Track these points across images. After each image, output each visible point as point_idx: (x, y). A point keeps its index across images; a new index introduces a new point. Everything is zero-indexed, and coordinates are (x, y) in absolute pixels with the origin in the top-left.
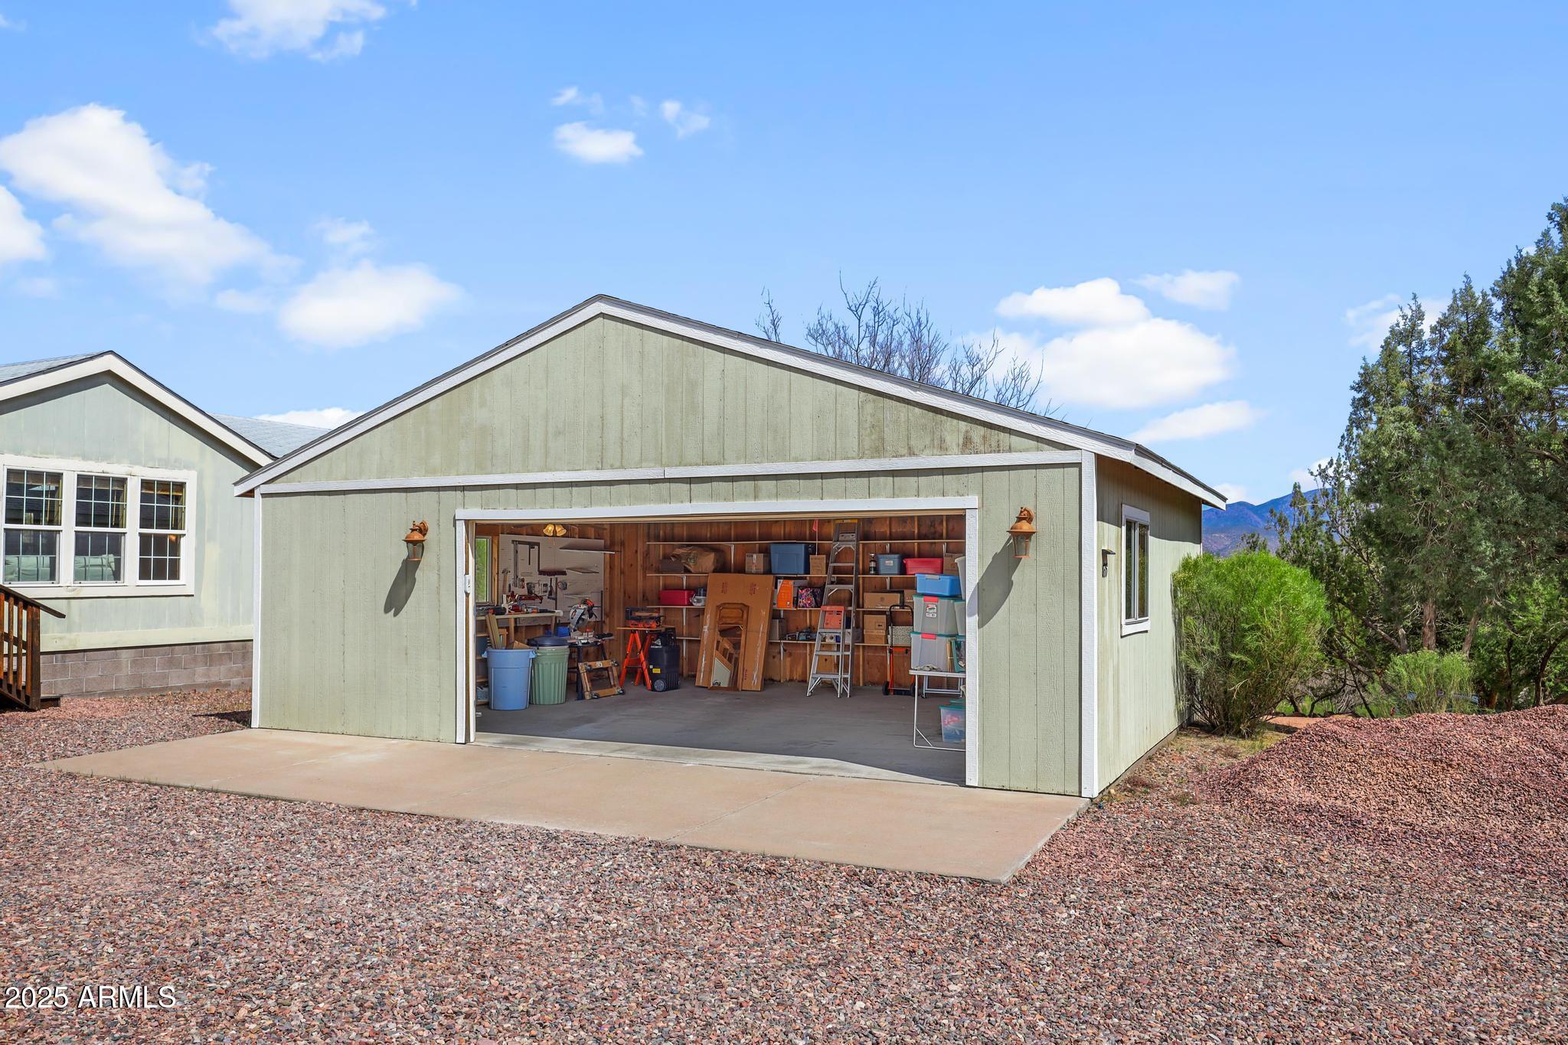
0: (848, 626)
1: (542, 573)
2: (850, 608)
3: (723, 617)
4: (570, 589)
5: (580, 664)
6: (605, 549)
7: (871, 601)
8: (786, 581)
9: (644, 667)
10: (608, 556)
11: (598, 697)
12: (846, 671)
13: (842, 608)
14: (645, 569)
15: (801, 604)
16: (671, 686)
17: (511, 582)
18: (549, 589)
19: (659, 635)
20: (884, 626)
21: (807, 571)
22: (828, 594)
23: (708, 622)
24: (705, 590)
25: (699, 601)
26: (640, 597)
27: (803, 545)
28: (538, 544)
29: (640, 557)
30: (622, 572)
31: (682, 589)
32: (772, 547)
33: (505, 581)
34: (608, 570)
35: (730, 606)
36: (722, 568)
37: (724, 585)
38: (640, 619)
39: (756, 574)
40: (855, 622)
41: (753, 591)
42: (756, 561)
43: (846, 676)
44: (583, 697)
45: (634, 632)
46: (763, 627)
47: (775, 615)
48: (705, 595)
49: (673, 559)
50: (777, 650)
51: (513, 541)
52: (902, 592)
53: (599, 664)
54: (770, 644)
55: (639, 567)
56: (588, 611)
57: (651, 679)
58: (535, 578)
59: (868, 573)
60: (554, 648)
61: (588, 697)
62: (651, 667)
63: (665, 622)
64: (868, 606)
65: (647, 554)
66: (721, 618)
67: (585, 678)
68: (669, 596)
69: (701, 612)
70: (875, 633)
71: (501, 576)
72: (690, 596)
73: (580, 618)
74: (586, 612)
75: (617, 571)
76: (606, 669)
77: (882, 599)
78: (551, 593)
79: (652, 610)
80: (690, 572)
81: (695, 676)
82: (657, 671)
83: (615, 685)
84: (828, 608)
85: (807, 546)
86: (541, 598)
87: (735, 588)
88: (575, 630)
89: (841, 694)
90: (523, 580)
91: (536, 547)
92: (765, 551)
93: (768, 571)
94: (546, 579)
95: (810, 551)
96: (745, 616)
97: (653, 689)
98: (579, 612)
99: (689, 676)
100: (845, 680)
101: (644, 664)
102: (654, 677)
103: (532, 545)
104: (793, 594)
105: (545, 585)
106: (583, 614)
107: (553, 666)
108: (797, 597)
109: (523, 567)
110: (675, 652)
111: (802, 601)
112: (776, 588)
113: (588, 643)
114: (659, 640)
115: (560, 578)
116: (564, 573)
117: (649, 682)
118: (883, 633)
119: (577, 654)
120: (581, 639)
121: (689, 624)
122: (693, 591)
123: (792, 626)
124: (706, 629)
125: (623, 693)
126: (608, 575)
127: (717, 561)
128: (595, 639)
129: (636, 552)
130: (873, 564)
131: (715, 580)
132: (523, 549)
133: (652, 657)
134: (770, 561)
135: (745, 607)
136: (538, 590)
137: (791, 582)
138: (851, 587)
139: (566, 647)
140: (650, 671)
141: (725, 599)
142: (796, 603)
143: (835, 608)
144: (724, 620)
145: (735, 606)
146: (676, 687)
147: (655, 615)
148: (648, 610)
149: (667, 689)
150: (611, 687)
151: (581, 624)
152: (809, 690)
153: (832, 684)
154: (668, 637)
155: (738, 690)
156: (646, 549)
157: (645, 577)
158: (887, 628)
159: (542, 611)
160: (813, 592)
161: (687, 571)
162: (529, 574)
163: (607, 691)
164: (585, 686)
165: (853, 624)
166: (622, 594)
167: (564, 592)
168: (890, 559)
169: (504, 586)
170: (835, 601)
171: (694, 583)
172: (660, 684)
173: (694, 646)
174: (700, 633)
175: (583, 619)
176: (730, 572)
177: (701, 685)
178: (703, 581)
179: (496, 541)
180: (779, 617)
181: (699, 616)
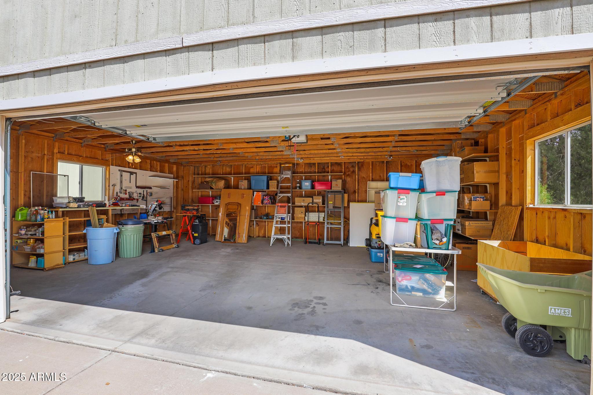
0: (289, 213)
1: (137, 187)
2: (290, 205)
3: (228, 209)
4: (154, 196)
5: (152, 234)
6: (174, 178)
7: (298, 201)
8: (258, 193)
9: (190, 233)
10: (175, 182)
11: (163, 250)
12: (289, 234)
13: (286, 204)
14: (193, 188)
15: (265, 203)
16: (203, 241)
17: (118, 191)
18: (142, 195)
19: (198, 217)
20: (304, 213)
21: (268, 188)
22: (278, 198)
23: (221, 211)
24: (220, 197)
25: (217, 202)
26: (190, 200)
27: (266, 177)
28: (136, 173)
29: (190, 183)
30: (182, 190)
31: (210, 197)
32: (252, 177)
33: (114, 190)
34: (175, 188)
35: (232, 204)
36: (228, 186)
37: (229, 194)
38: (188, 210)
39: (244, 189)
40: (291, 211)
41: (243, 197)
42: (244, 184)
43: (289, 236)
44: (154, 251)
45: (185, 216)
46: (248, 214)
47: (252, 208)
48: (220, 199)
49: (205, 183)
50: (252, 223)
51: (119, 170)
52: (312, 197)
53: (164, 233)
54: (251, 221)
55: (190, 188)
56: (159, 206)
57: (193, 239)
58: (134, 189)
59: (296, 189)
60: (133, 226)
61: (156, 251)
62: (193, 233)
63: (201, 211)
64: (297, 204)
65: (193, 182)
66: (227, 209)
67: (155, 241)
68: (204, 200)
69: (218, 207)
70: (300, 216)
71: (111, 188)
72: (213, 199)
73: (154, 210)
74: (157, 206)
75: (180, 189)
76: (169, 235)
77: (304, 200)
78: (143, 197)
79: (195, 206)
80: (213, 189)
81: (215, 235)
82: (196, 235)
83: (173, 243)
84: (280, 204)
85: (268, 176)
86: (137, 200)
87: (234, 196)
88: (151, 215)
89: (287, 245)
90: (126, 191)
91: (135, 175)
92: (249, 180)
93: (250, 188)
94: (141, 191)
95: (270, 179)
96: (239, 209)
97: (194, 244)
98: (154, 206)
99: (212, 235)
100: (288, 238)
101: (190, 231)
102: (195, 238)
103: (132, 173)
104: (261, 199)
105: (140, 194)
106: (156, 207)
107: (132, 236)
108: (263, 200)
109: (126, 184)
110: (205, 225)
111: (265, 202)
112: (253, 196)
113: (158, 222)
114: (197, 220)
115: (149, 190)
116: (150, 188)
117: (192, 240)
118: (303, 216)
119: (150, 228)
120: (153, 220)
121: (212, 212)
122: (214, 197)
123: (259, 213)
124: (220, 214)
125: (178, 247)
126: (175, 191)
127: (225, 184)
128: (162, 220)
129: (189, 181)
130: (298, 185)
131: (225, 192)
132: (126, 176)
133: (194, 228)
134: (250, 184)
135: (239, 205)
136: (135, 196)
137: (260, 193)
138: (289, 195)
139: (142, 225)
140: (193, 235)
141: (228, 201)
142: (262, 203)
143: (283, 204)
144: (229, 210)
145: (235, 204)
146: (206, 242)
147: (196, 208)
148: (193, 206)
149: (202, 243)
150: (172, 244)
151: (155, 214)
152: (271, 243)
153: (282, 240)
154: (202, 218)
155: (236, 243)
156: (193, 180)
157: (193, 192)
158: (305, 214)
159: (132, 206)
160: (270, 198)
161: (212, 188)
162: (130, 188)
163: (169, 247)
164: (155, 245)
165: (291, 212)
166: (182, 200)
167: (151, 197)
168: (307, 182)
169: (113, 193)
170: (281, 201)
171: (215, 194)
172: (198, 241)
173: (215, 222)
174: (217, 216)
175: (156, 210)
176: (231, 188)
177: (218, 240)
178: (219, 193)
179: (108, 169)
180: (254, 209)
181: (217, 208)
